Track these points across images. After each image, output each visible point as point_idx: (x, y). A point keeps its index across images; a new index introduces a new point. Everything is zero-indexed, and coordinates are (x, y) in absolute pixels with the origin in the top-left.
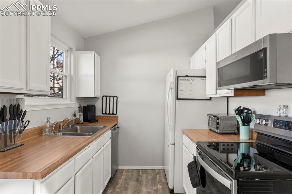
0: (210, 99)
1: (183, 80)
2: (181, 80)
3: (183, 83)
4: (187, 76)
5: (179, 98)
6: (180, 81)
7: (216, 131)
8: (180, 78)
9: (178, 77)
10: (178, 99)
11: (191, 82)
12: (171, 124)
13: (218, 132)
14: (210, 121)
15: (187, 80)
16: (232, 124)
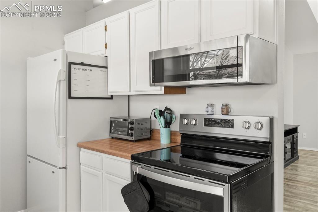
0: (111, 97)
1: (78, 69)
2: (75, 69)
3: (78, 73)
4: (82, 64)
5: (72, 96)
6: (73, 71)
7: (129, 138)
8: (73, 66)
9: (70, 64)
10: (70, 97)
11: (88, 72)
12: (61, 137)
13: (133, 140)
14: (113, 126)
15: (83, 70)
16: (146, 128)
